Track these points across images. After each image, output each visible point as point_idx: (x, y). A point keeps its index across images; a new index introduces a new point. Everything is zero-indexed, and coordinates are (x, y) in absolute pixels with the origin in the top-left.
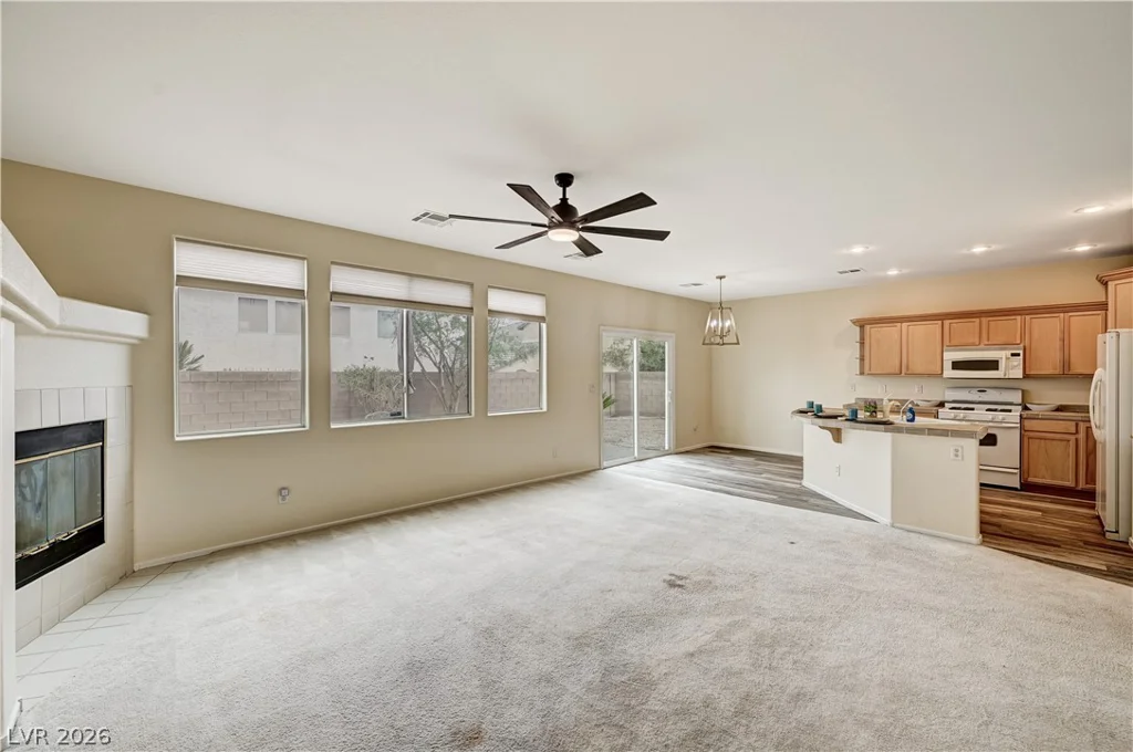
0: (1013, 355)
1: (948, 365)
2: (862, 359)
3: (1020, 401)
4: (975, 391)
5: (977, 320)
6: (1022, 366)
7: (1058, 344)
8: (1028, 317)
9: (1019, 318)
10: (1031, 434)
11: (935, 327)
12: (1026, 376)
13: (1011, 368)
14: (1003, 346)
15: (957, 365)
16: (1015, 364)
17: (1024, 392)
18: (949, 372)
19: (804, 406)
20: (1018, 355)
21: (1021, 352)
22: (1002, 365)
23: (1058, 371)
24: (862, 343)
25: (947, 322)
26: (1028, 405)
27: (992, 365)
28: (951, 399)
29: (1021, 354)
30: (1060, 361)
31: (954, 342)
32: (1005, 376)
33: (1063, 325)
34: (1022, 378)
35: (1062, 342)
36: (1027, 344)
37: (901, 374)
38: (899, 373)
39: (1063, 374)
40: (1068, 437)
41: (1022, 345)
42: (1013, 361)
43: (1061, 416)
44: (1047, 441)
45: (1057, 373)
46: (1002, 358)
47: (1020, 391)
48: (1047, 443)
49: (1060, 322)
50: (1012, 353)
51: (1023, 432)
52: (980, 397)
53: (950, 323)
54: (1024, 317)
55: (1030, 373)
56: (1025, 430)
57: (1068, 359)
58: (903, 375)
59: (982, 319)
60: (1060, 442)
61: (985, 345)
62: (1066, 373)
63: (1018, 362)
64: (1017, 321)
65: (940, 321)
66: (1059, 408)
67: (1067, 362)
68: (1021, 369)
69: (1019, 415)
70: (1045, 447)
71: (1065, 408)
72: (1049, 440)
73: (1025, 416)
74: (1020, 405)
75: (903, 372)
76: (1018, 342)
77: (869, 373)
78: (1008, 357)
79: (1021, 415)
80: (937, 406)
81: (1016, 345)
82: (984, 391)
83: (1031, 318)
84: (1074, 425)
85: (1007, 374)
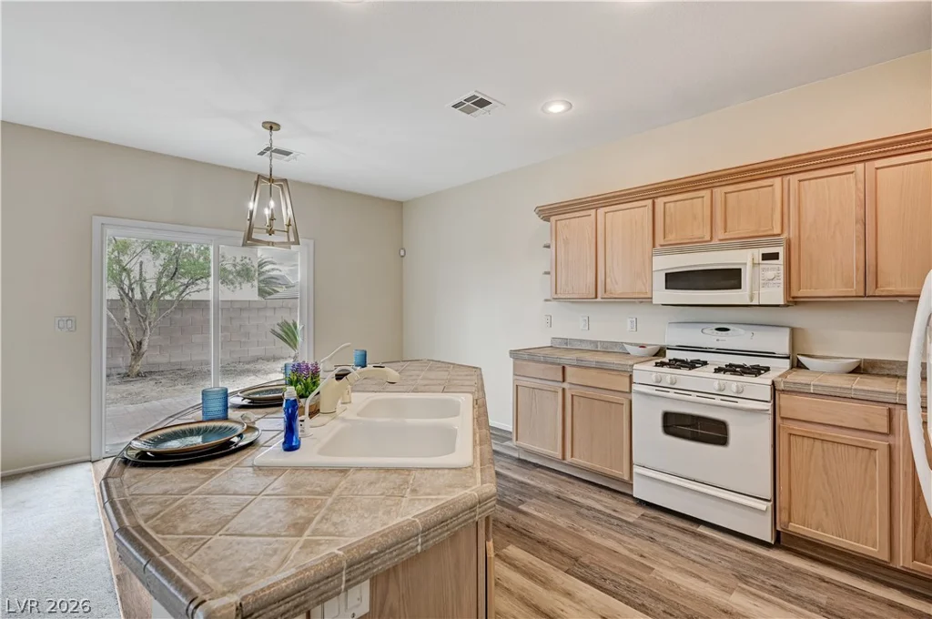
0: (766, 257)
1: (660, 281)
3: (786, 350)
4: (710, 330)
5: (706, 193)
6: (781, 281)
7: (852, 230)
8: (794, 179)
9: (777, 181)
10: (796, 427)
11: (641, 211)
12: (793, 302)
13: (764, 284)
14: (746, 243)
15: (675, 280)
16: (770, 274)
17: (794, 332)
18: (663, 295)
20: (775, 256)
21: (781, 250)
22: (747, 278)
23: (855, 289)
26: (803, 360)
27: (730, 278)
28: (674, 343)
29: (781, 256)
30: (857, 269)
31: (672, 238)
32: (752, 301)
33: (863, 190)
34: (782, 303)
35: (860, 227)
36: (793, 234)
37: (596, 297)
38: (594, 296)
39: (865, 296)
40: (872, 441)
41: (784, 236)
42: (768, 269)
43: (855, 390)
44: (825, 445)
45: (854, 294)
46: (745, 264)
47: (788, 330)
48: (826, 449)
49: (856, 184)
50: (763, 254)
51: (778, 421)
52: (718, 340)
53: (665, 203)
54: (786, 178)
55: (799, 295)
56: (783, 418)
57: (874, 263)
58: (599, 299)
59: (715, 190)
60: (853, 450)
61: (721, 240)
62: (869, 292)
63: (775, 272)
64: (773, 189)
65: (650, 201)
66: (862, 366)
67: (871, 270)
68: (782, 286)
69: (770, 383)
70: (823, 458)
71: (873, 367)
72: (830, 445)
73: (781, 386)
74: (788, 358)
75: (599, 295)
76: (777, 231)
77: (555, 297)
78: (756, 262)
79: (773, 383)
80: (655, 355)
81: (772, 238)
82: (726, 330)
83: (800, 181)
84: (885, 413)
85: (756, 297)
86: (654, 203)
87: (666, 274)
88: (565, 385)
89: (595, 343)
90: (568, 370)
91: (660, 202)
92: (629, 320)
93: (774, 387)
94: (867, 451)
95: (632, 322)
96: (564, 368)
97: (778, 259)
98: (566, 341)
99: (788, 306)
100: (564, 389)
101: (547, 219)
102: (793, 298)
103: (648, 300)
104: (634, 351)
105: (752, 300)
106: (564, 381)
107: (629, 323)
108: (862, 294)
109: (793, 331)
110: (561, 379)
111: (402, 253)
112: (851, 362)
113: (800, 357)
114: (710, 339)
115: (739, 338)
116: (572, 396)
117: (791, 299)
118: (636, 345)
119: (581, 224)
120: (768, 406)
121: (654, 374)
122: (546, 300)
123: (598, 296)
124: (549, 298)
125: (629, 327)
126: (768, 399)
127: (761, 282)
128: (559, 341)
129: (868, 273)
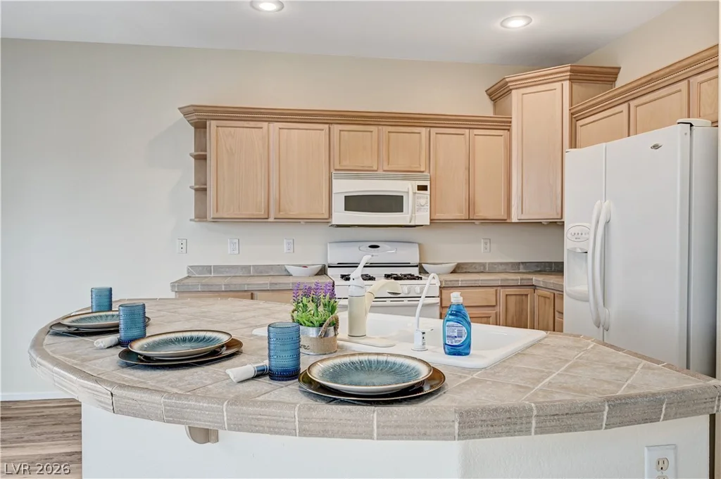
0: (420, 188)
1: (339, 203)
2: (201, 190)
3: (418, 261)
4: (365, 247)
5: (374, 128)
6: (428, 207)
7: (463, 174)
8: (432, 132)
9: (424, 130)
12: (433, 222)
13: (418, 209)
14: (407, 174)
15: (353, 203)
16: (422, 202)
18: (341, 216)
19: (78, 304)
20: (425, 188)
21: (428, 184)
22: (408, 204)
23: (464, 215)
24: (201, 158)
25: (336, 128)
26: (424, 267)
27: (393, 203)
29: (429, 188)
31: (347, 164)
32: (411, 222)
33: (468, 148)
34: (427, 224)
35: (467, 172)
36: (432, 172)
37: (269, 218)
38: (265, 216)
39: (469, 219)
40: (488, 312)
42: (420, 198)
45: (463, 218)
46: (407, 192)
47: (418, 246)
49: (465, 143)
50: (418, 186)
52: (372, 256)
53: (340, 131)
54: (428, 130)
55: (437, 218)
56: (443, 307)
57: (474, 197)
58: (271, 220)
61: (385, 171)
62: (471, 217)
63: (425, 201)
64: (420, 136)
65: (328, 126)
67: (472, 201)
68: (428, 210)
73: (443, 284)
74: (417, 266)
75: (271, 215)
76: (423, 168)
78: (414, 191)
80: (317, 274)
81: (421, 173)
82: (377, 247)
83: (437, 133)
84: (494, 293)
85: (413, 219)
86: (329, 128)
87: (345, 197)
89: (247, 268)
92: (286, 241)
93: (440, 285)
94: (486, 319)
95: (288, 243)
96: (252, 294)
97: (427, 190)
98: (209, 269)
102: (434, 220)
103: (326, 221)
104: (296, 271)
105: (411, 220)
112: (452, 266)
115: (385, 253)
118: (300, 266)
119: (251, 136)
125: (285, 250)
127: (416, 207)
128: (200, 268)
129: (471, 204)
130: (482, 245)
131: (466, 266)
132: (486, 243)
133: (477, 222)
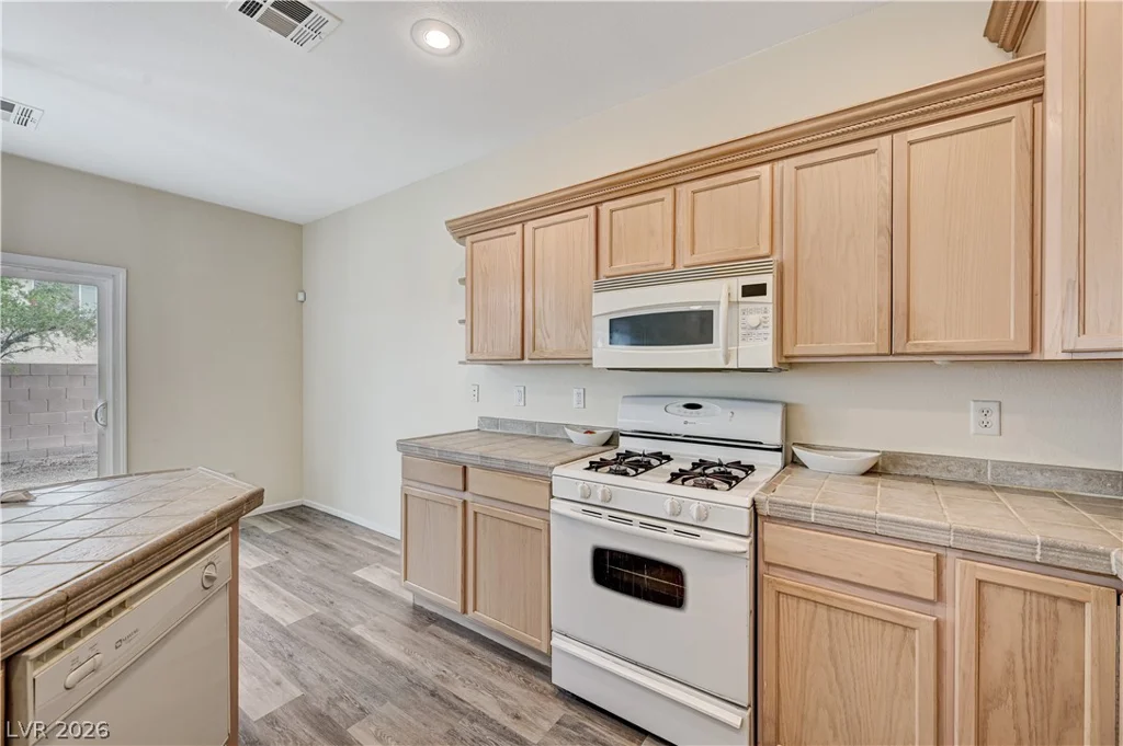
0: (748, 291)
1: (601, 329)
3: (775, 438)
4: (676, 407)
5: (667, 194)
6: (770, 329)
7: (874, 246)
8: (790, 165)
9: (766, 170)
10: (786, 580)
11: (578, 226)
13: (744, 335)
16: (753, 319)
17: (788, 411)
20: (759, 290)
21: (769, 280)
22: (720, 325)
23: (876, 341)
25: (606, 211)
26: (800, 452)
27: (693, 327)
28: (632, 427)
29: (769, 289)
30: (880, 310)
31: (622, 266)
32: (727, 363)
33: (888, 179)
34: (770, 366)
35: (885, 240)
36: (785, 253)
37: (523, 358)
38: (519, 357)
39: (890, 354)
40: (910, 612)
41: (776, 257)
42: (751, 311)
43: (882, 519)
44: (833, 614)
45: (875, 352)
46: (719, 303)
47: (779, 409)
48: (834, 621)
49: (879, 170)
50: (744, 287)
51: (761, 567)
52: (686, 423)
53: (612, 211)
54: (778, 165)
55: (796, 353)
56: (768, 564)
57: (905, 301)
58: (526, 361)
59: (679, 188)
60: (875, 627)
61: (686, 266)
62: (897, 349)
63: (761, 316)
64: (760, 184)
65: (592, 208)
66: (880, 463)
67: (899, 311)
68: (770, 337)
69: (748, 504)
70: (830, 636)
71: (895, 465)
72: (841, 615)
73: (765, 510)
74: (779, 450)
75: (526, 355)
76: (764, 250)
77: (470, 358)
78: (734, 299)
79: (754, 503)
80: (605, 445)
81: (757, 262)
82: (698, 407)
83: (797, 168)
84: (932, 564)
85: (734, 356)
86: (597, 211)
87: (610, 321)
88: (467, 496)
89: (531, 425)
90: (471, 472)
91: (605, 209)
92: (575, 391)
93: (755, 510)
94: (900, 631)
95: (579, 394)
96: (465, 468)
97: (765, 293)
98: (496, 422)
99: (780, 370)
100: (465, 502)
101: (461, 238)
102: (786, 357)
103: (586, 363)
104: (578, 437)
105: (727, 359)
106: (465, 489)
107: (575, 397)
108: (887, 351)
109: (787, 409)
110: (461, 487)
111: (301, 297)
112: (867, 459)
113: (795, 449)
114: (675, 420)
115: (713, 421)
116: (475, 513)
117: (784, 360)
118: (580, 429)
119: (503, 247)
120: (744, 545)
121: (581, 484)
122: (460, 363)
123: (524, 355)
124: (464, 360)
125: (575, 401)
126: (745, 531)
127: (741, 331)
128: (488, 421)
129: (897, 315)
130: (973, 416)
131: (918, 463)
132: (986, 413)
133: (938, 360)
